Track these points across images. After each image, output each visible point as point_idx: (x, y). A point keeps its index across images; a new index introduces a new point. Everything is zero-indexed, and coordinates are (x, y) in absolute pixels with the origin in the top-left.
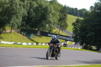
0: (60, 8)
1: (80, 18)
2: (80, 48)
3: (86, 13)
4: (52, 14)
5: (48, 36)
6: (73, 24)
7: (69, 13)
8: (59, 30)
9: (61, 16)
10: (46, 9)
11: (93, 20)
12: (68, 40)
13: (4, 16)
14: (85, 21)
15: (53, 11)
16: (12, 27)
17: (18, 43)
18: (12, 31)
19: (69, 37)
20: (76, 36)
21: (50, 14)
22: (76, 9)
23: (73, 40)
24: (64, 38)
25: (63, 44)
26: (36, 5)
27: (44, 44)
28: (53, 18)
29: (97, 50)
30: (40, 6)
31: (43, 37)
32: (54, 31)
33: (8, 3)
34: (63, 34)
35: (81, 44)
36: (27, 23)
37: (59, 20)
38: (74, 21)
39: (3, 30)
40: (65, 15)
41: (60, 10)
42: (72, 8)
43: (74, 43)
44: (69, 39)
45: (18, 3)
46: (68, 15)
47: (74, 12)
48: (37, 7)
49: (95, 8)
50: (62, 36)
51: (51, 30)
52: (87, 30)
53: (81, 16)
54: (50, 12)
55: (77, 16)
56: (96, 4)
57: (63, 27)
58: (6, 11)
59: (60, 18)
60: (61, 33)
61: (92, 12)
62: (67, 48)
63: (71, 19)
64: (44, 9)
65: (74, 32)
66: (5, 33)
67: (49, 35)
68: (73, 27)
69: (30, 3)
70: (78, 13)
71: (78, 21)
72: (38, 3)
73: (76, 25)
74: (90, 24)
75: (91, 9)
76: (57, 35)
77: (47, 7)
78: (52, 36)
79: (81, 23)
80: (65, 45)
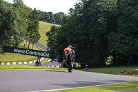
1: (56, 25)
2: (58, 66)
3: (65, 18)
4: (18, 21)
5: (13, 52)
6: (48, 34)
7: (41, 19)
8: (28, 43)
9: (30, 24)
11: (74, 27)
12: (41, 57)
14: (63, 30)
15: (19, 17)
19: (43, 52)
20: (52, 50)
22: (50, 13)
23: (48, 55)
24: (36, 53)
25: (35, 61)
28: (19, 27)
29: (82, 68)
30: (1, 11)
31: (7, 54)
32: (22, 45)
34: (35, 48)
35: (60, 61)
37: (28, 30)
38: (49, 30)
41: (29, 16)
43: (50, 60)
44: (43, 54)
46: (40, 22)
47: (47, 17)
49: (75, 11)
50: (32, 50)
51: (17, 45)
53: (58, 23)
54: (14, 19)
55: (52, 22)
56: (77, 6)
57: (35, 38)
59: (29, 27)
60: (31, 47)
61: (72, 16)
62: (41, 67)
63: (44, 27)
65: (50, 44)
67: (15, 50)
68: (47, 38)
70: (53, 18)
71: (53, 29)
73: (51, 35)
74: (70, 33)
75: (71, 12)
76: (25, 50)
77: (10, 12)
78: (19, 51)
79: (58, 33)
80: (38, 64)
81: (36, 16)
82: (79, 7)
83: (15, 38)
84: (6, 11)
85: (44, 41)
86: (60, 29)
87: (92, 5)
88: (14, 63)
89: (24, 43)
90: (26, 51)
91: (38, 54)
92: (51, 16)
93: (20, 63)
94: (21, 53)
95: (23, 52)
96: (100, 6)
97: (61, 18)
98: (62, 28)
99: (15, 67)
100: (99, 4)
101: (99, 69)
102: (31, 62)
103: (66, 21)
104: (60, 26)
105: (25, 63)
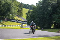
0: (18, 4)
1: (30, 10)
3: (34, 7)
4: (14, 8)
6: (26, 14)
8: (18, 17)
9: (19, 9)
10: (10, 5)
11: (38, 11)
12: (23, 24)
14: (33, 12)
15: (14, 6)
19: (24, 22)
20: (28, 21)
21: (13, 8)
22: (28, 5)
23: (26, 23)
27: (9, 26)
28: (14, 10)
29: (41, 29)
30: (7, 3)
31: (8, 22)
32: (15, 18)
34: (21, 20)
37: (18, 12)
40: (21, 9)
41: (19, 6)
42: (26, 4)
43: (27, 25)
44: (24, 23)
46: (23, 8)
47: (26, 6)
48: (4, 4)
49: (39, 4)
50: (20, 21)
51: (13, 18)
52: (34, 17)
54: (12, 7)
55: (28, 9)
57: (21, 15)
59: (19, 10)
60: (19, 19)
61: (37, 6)
62: (23, 28)
63: (25, 11)
64: (9, 5)
65: (27, 18)
67: (12, 20)
68: (26, 15)
70: (29, 7)
71: (29, 12)
72: (5, 1)
74: (36, 14)
75: (37, 4)
77: (10, 4)
78: (14, 21)
79: (31, 13)
80: (22, 26)
81: (22, 6)
82: (40, 3)
85: (25, 16)
86: (32, 12)
87: (46, 2)
88: (11, 26)
90: (17, 21)
91: (22, 22)
93: (14, 26)
94: (14, 22)
95: (16, 21)
96: (50, 2)
99: (12, 28)
100: (49, 1)
101: (48, 30)
102: (19, 26)
104: (32, 10)
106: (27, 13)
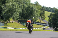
1: (52, 13)
2: (53, 30)
4: (36, 11)
7: (46, 10)
9: (41, 12)
13: (9, 13)
14: (55, 15)
15: (37, 9)
16: (14, 19)
17: (17, 28)
18: (14, 21)
19: (46, 24)
20: (50, 23)
23: (48, 25)
24: (44, 24)
25: (43, 28)
26: (27, 6)
33: (11, 6)
34: (43, 22)
36: (22, 17)
37: (40, 15)
38: (49, 15)
39: (8, 21)
40: (44, 12)
41: (41, 9)
43: (49, 27)
45: (16, 5)
46: (45, 11)
47: (48, 9)
52: (56, 20)
53: (53, 12)
54: (34, 10)
55: (50, 12)
57: (43, 18)
58: (10, 10)
59: (41, 13)
62: (45, 30)
63: (47, 14)
65: (49, 21)
66: (9, 23)
67: (35, 23)
68: (48, 18)
69: (24, 5)
70: (51, 10)
71: (51, 15)
73: (50, 17)
76: (39, 23)
77: (33, 7)
79: (53, 16)
80: (44, 29)
81: (44, 9)
83: (35, 18)
84: (31, 7)
86: (54, 14)
89: (39, 20)
92: (50, 9)
93: (37, 28)
94: (37, 24)
95: (38, 24)
97: (54, 10)
98: (55, 14)
102: (41, 28)
103: (57, 11)
104: (54, 13)
105: (39, 28)
106: (49, 16)
